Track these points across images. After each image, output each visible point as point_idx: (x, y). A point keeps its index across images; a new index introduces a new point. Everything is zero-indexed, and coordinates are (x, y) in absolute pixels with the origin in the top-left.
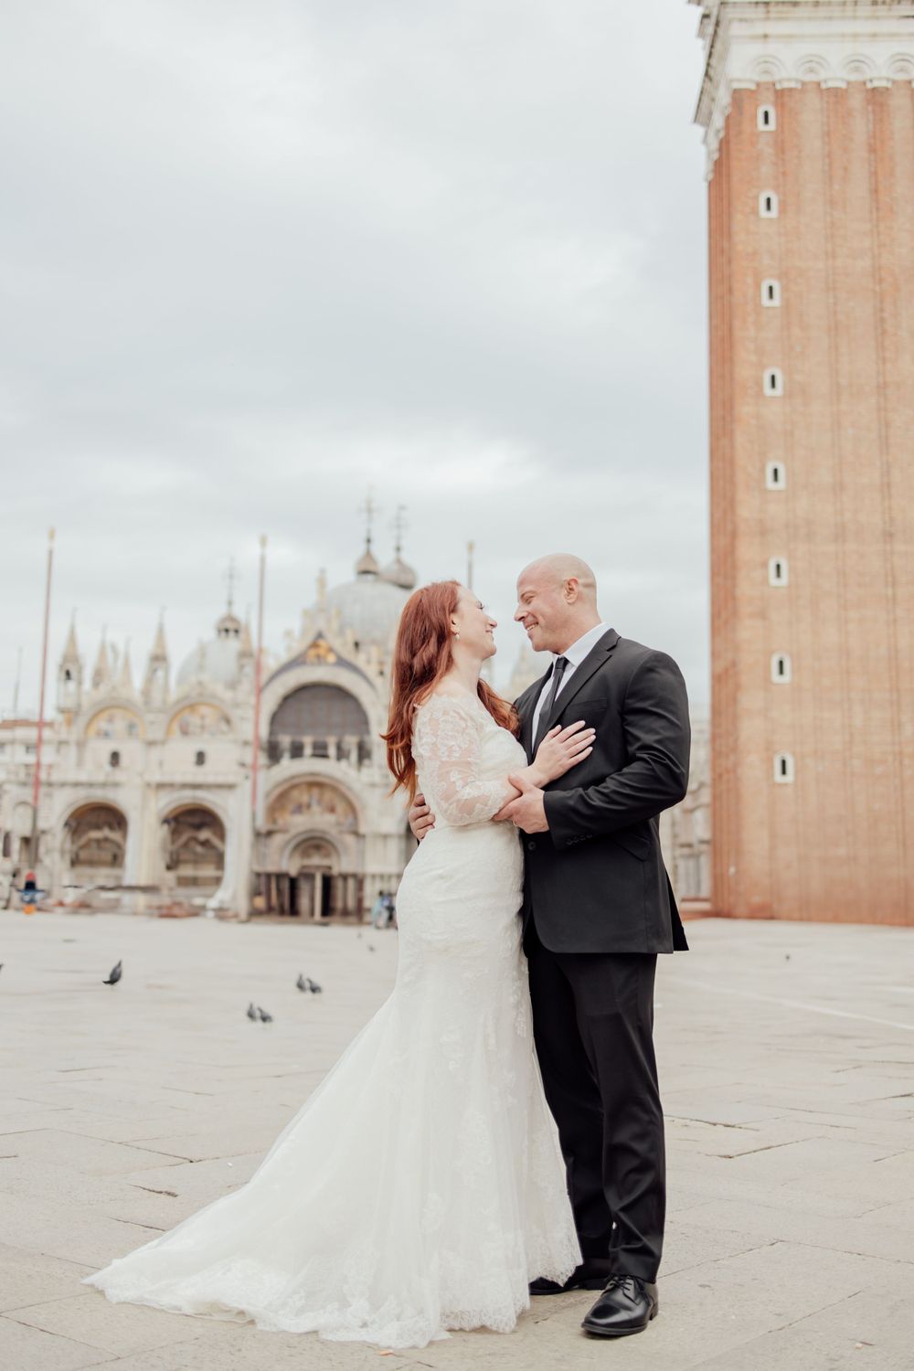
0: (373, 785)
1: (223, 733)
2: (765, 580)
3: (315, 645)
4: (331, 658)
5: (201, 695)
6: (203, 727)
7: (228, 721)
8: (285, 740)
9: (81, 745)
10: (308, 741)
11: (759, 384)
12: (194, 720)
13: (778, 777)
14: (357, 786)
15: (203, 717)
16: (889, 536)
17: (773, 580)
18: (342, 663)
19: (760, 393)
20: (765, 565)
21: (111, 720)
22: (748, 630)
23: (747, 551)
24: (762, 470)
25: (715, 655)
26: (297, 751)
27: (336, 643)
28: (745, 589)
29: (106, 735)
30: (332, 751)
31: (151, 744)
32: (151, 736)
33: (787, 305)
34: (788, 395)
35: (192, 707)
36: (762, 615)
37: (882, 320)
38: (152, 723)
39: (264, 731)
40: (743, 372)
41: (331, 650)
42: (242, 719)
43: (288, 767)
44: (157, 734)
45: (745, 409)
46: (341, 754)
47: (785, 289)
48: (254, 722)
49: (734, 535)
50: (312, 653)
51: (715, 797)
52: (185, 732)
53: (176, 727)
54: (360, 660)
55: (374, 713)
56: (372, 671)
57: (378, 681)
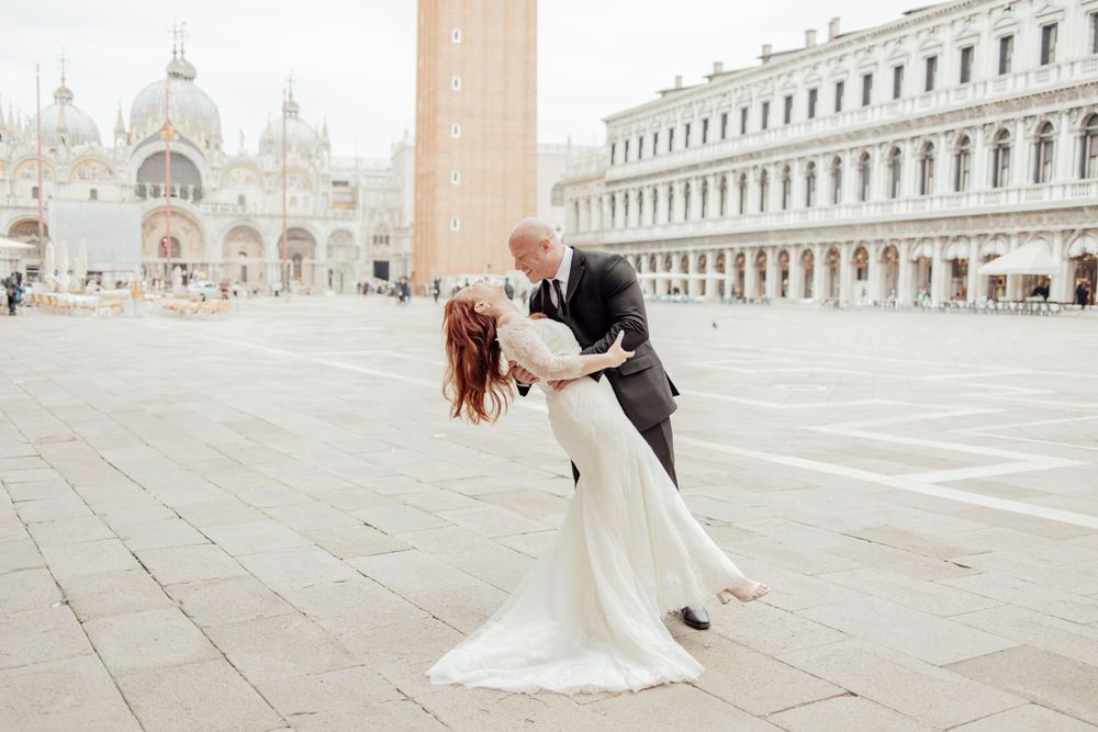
0: (207, 214)
1: (107, 179)
2: (449, 134)
3: (165, 128)
4: (176, 137)
5: (92, 155)
6: (94, 175)
7: (110, 172)
8: (149, 186)
9: (12, 182)
12: (88, 171)
13: (452, 228)
14: (198, 215)
15: (94, 169)
16: (505, 117)
18: (183, 140)
19: (450, 41)
21: (31, 168)
22: (441, 159)
23: (441, 120)
24: (450, 80)
26: (156, 193)
27: (179, 128)
29: (29, 176)
30: (178, 193)
31: (62, 183)
32: (60, 179)
34: (463, 43)
35: (86, 162)
36: (448, 152)
38: (61, 170)
39: (134, 181)
41: (176, 132)
42: (121, 171)
43: (152, 203)
44: (65, 178)
46: (184, 195)
48: (129, 174)
50: (164, 133)
52: (82, 178)
53: (76, 173)
54: (195, 139)
55: (204, 172)
56: (202, 145)
57: (206, 152)
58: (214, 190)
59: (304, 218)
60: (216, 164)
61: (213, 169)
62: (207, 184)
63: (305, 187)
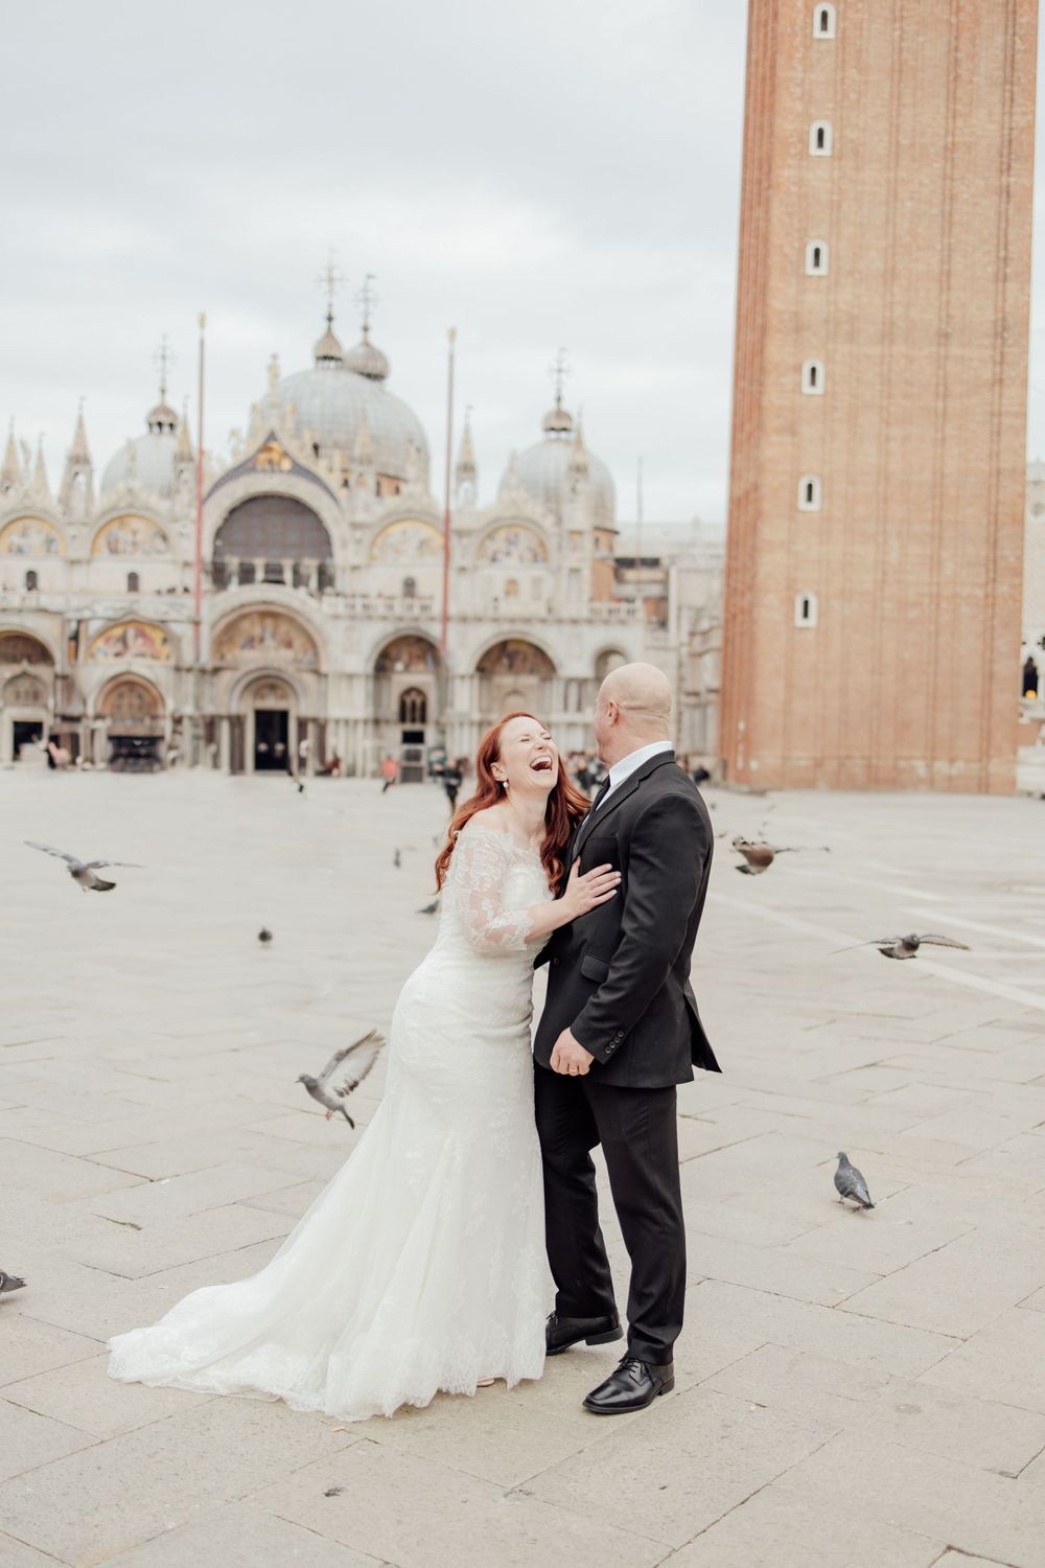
0: (336, 617)
1: (159, 552)
2: (799, 385)
3: (266, 448)
4: (286, 465)
5: (131, 506)
6: (135, 544)
7: (165, 538)
8: (233, 562)
10: (259, 563)
11: (804, 142)
12: (124, 536)
13: (799, 621)
14: (317, 618)
15: (134, 533)
16: (944, 337)
17: (807, 388)
18: (299, 470)
19: (804, 154)
20: (798, 369)
21: (24, 533)
22: (774, 448)
23: (778, 351)
24: (802, 250)
25: (734, 474)
26: (247, 575)
27: (292, 447)
28: (773, 398)
29: (20, 551)
30: (288, 576)
31: (74, 563)
32: (74, 555)
33: (843, 37)
34: (838, 157)
35: (121, 520)
36: (792, 430)
37: (957, 61)
38: (74, 537)
39: (207, 552)
40: (785, 125)
41: (285, 454)
42: (181, 535)
43: (237, 594)
44: (81, 552)
45: (785, 173)
46: (299, 580)
47: (841, 16)
48: (195, 540)
49: (764, 330)
50: (263, 457)
51: (728, 641)
52: (114, 550)
53: (102, 542)
54: (320, 468)
55: (337, 531)
56: (334, 481)
57: (342, 493)
58: (355, 568)
59: (527, 621)
60: (360, 517)
61: (355, 526)
62: (343, 556)
63: (535, 559)
